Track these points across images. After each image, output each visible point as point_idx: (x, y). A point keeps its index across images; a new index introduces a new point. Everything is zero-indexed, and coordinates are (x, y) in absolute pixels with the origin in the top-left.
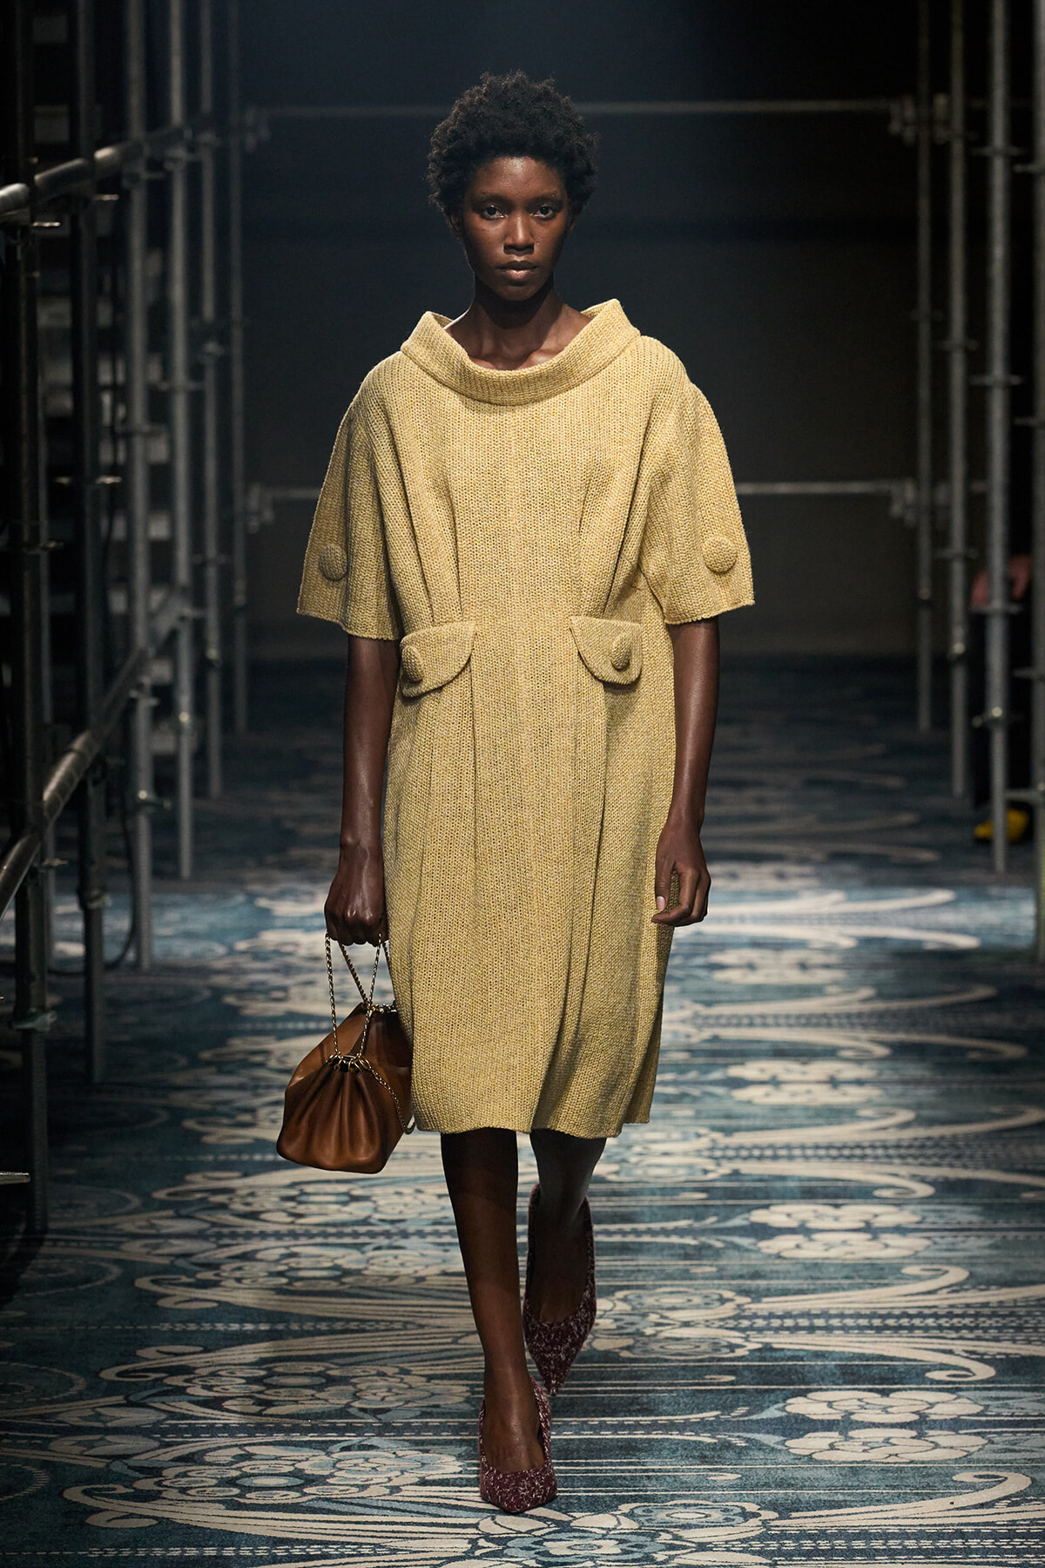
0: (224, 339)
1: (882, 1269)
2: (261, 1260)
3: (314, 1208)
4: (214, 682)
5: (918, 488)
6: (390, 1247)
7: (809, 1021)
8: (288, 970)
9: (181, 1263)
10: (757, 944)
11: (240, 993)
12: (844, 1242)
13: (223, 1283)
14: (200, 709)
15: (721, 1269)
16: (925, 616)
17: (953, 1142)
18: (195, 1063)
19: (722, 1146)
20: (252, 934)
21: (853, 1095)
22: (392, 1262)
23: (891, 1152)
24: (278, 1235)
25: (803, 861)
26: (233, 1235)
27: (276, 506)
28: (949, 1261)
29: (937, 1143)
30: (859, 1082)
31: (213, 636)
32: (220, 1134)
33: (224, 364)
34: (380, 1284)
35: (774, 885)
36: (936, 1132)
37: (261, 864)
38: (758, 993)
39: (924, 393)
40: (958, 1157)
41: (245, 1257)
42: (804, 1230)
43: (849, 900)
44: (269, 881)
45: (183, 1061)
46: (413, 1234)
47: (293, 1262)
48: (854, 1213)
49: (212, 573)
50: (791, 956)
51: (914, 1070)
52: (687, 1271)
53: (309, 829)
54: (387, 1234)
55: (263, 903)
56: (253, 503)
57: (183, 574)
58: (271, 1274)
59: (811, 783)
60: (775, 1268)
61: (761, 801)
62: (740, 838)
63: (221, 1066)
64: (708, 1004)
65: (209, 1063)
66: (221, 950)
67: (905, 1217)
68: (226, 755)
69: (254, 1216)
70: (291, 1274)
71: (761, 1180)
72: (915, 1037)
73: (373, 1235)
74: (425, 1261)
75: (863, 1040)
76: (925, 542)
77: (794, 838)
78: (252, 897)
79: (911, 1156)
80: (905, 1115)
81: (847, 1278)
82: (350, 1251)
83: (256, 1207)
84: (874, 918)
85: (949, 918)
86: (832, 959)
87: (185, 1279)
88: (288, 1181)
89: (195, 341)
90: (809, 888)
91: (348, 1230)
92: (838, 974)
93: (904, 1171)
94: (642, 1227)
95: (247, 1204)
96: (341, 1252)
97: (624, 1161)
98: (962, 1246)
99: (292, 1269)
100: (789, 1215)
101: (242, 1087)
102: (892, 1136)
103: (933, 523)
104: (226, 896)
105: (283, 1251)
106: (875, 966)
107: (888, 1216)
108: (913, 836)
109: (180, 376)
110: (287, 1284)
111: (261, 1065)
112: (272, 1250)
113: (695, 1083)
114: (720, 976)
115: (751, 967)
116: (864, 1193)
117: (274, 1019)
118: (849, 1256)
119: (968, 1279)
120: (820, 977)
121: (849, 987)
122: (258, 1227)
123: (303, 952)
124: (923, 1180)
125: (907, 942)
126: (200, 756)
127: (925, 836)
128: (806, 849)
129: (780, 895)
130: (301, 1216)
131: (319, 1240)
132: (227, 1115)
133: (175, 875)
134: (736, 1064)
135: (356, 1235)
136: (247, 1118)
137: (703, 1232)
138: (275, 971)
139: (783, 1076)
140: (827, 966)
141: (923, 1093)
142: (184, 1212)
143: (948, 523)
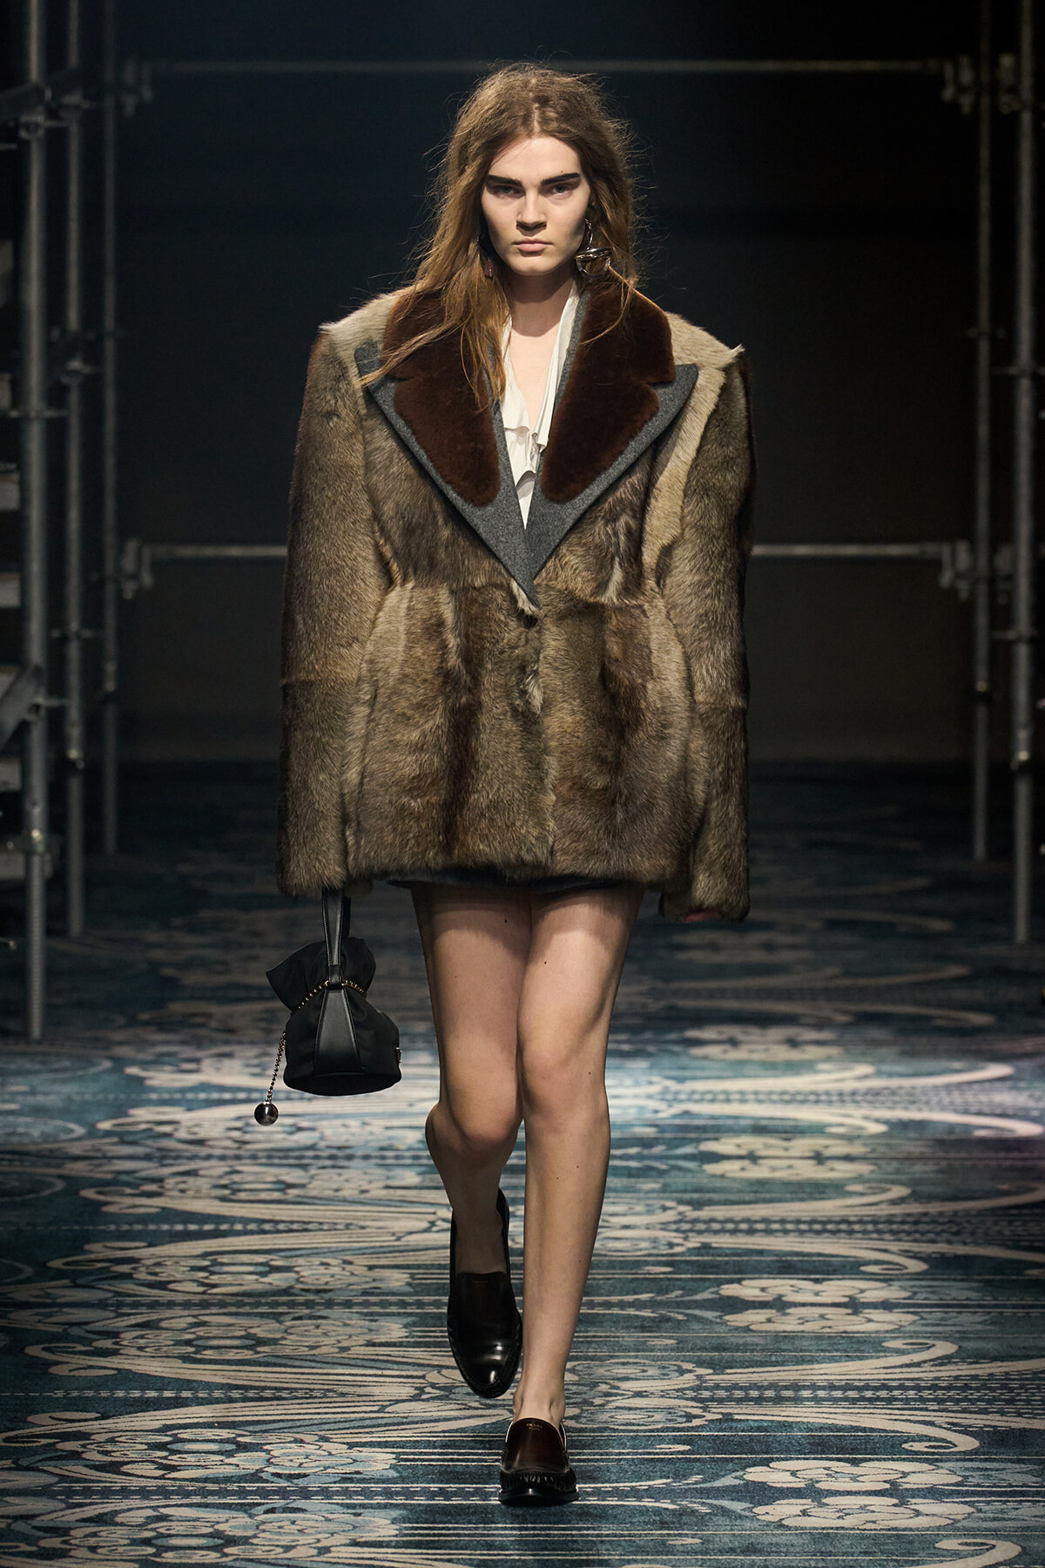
0: (93, 354)
1: (911, 1542)
2: (122, 1524)
3: (191, 1459)
4: (75, 787)
5: (973, 550)
6: (286, 1510)
7: (821, 1227)
8: (163, 1156)
9: (20, 1526)
10: (759, 1129)
11: (101, 1185)
12: (863, 1508)
13: (72, 1553)
14: (56, 823)
15: (705, 1541)
16: (981, 713)
17: (1005, 1381)
18: (44, 1273)
19: (711, 1384)
20: (120, 1110)
21: (880, 1321)
22: (289, 1528)
23: (925, 1394)
24: (144, 1493)
25: (820, 1025)
26: (87, 1492)
27: (157, 566)
28: (996, 1534)
29: (985, 1383)
30: (886, 1306)
31: (75, 732)
32: (73, 1364)
33: (92, 387)
34: (272, 1556)
35: (784, 1053)
36: (984, 1369)
37: (133, 1022)
38: (761, 1191)
39: (983, 430)
40: (1010, 1401)
41: (100, 1520)
42: (812, 1492)
43: (879, 1074)
44: (142, 1044)
45: (28, 1271)
46: (317, 1493)
47: (162, 1527)
48: (876, 1472)
49: (74, 651)
50: (802, 1145)
51: (957, 1291)
52: (664, 1543)
53: (194, 978)
54: (283, 1493)
55: (133, 1070)
56: (129, 564)
57: (36, 652)
58: (134, 1542)
59: (833, 925)
60: (774, 1540)
61: (769, 947)
62: (737, 994)
63: (76, 1277)
64: (697, 1205)
65: (60, 1274)
66: (79, 1130)
67: (940, 1477)
68: (89, 884)
69: (115, 1468)
70: (159, 1542)
71: (759, 1429)
72: (961, 1250)
73: (264, 1494)
74: (332, 1527)
75: (893, 1251)
76: (982, 620)
77: (810, 994)
78: (120, 1063)
79: (950, 1399)
80: (944, 1348)
81: (866, 1553)
82: (235, 1514)
83: (116, 1457)
84: (912, 1099)
85: (1006, 1098)
86: (856, 1149)
87: (24, 1547)
88: (157, 1425)
89: (55, 356)
90: (829, 1059)
91: (235, 1487)
92: (864, 1168)
93: (941, 1418)
94: (607, 1486)
95: (106, 1453)
96: (223, 1515)
97: (585, 1402)
98: (1012, 1514)
99: (162, 1536)
100: (794, 1473)
101: (102, 1305)
102: (927, 1374)
103: (993, 595)
104: (89, 1062)
105: (150, 1513)
106: (909, 1159)
107: (921, 1476)
108: (960, 994)
109: (35, 401)
110: (154, 1555)
111: (128, 1277)
112: (137, 1512)
113: (679, 1304)
114: (712, 1168)
115: (753, 1158)
116: (891, 1446)
117: (145, 1219)
118: (868, 1526)
119: (1019, 1555)
120: (842, 1170)
121: (878, 1185)
122: (118, 1481)
123: (182, 1134)
124: (965, 1430)
125: (951, 1128)
126: (56, 884)
127: (978, 995)
128: (826, 1009)
129: (792, 1068)
130: (174, 1468)
131: (196, 1499)
132: (80, 1340)
133: (24, 1035)
134: (731, 1281)
135: (243, 1493)
136: (107, 1344)
137: (684, 1493)
138: (147, 1157)
139: (792, 1297)
140: (848, 1158)
141: (968, 1320)
142: (24, 1462)
143: (1011, 595)
